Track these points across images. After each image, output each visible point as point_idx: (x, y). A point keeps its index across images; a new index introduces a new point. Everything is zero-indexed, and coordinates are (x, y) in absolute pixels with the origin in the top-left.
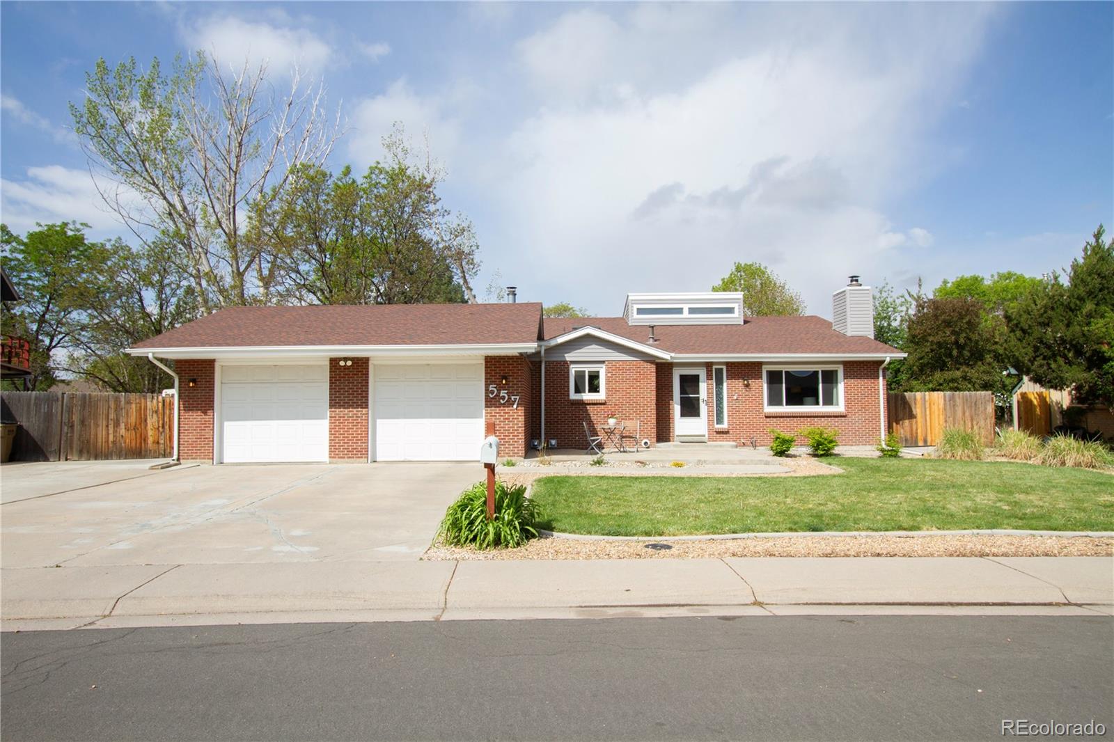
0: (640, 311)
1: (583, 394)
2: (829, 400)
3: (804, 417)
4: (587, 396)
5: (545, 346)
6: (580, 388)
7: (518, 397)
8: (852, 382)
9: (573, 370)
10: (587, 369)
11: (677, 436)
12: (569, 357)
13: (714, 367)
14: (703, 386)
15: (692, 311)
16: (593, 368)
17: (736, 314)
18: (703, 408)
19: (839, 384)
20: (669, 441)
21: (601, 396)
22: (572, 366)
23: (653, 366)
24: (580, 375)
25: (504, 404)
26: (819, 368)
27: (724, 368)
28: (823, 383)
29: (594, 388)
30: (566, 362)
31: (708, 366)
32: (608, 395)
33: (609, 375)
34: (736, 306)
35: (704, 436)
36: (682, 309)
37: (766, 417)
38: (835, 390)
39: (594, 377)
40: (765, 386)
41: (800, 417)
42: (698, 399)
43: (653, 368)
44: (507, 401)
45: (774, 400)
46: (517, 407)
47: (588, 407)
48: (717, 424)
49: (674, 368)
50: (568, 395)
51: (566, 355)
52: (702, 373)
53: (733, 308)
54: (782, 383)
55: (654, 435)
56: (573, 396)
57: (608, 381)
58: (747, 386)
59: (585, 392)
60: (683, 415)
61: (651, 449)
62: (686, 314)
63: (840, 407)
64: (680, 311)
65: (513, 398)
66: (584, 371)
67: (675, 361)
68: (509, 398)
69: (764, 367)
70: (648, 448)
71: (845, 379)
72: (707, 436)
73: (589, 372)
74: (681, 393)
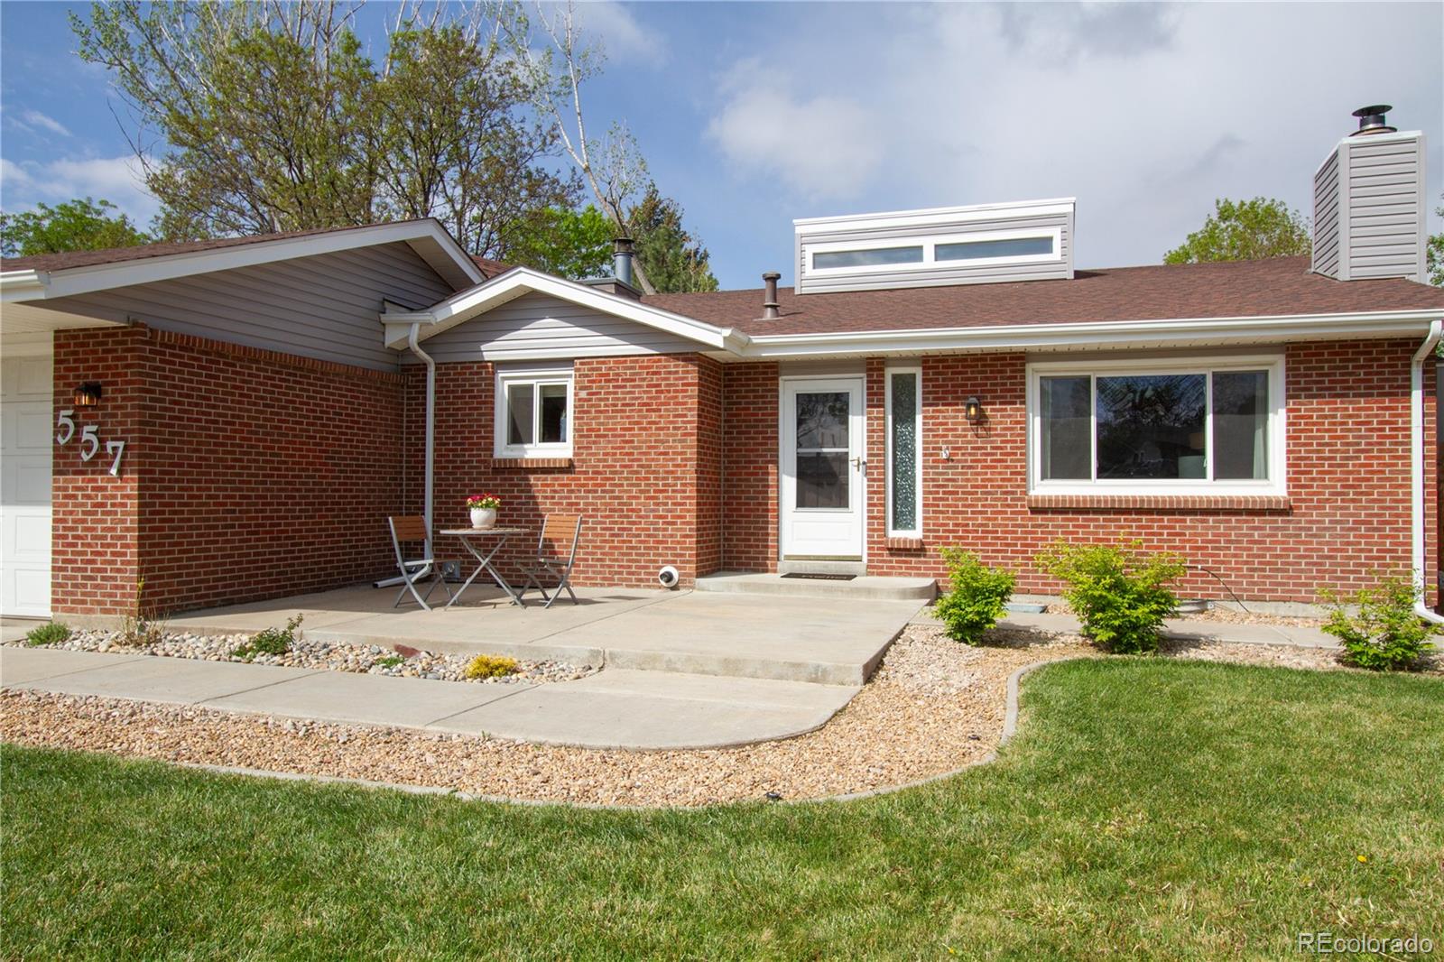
0: (820, 260)
1: (526, 446)
2: (1238, 461)
3: (1149, 512)
4: (537, 451)
5: (423, 325)
6: (521, 430)
7: (121, 444)
8: (1312, 407)
9: (505, 383)
10: (536, 381)
11: (788, 557)
12: (493, 351)
13: (889, 372)
14: (858, 425)
15: (943, 251)
16: (553, 377)
17: (1056, 255)
18: (857, 483)
19: (1271, 415)
20: (766, 571)
21: (560, 451)
22: (501, 374)
23: (691, 368)
24: (520, 396)
25: (92, 463)
26: (1205, 367)
27: (918, 371)
28: (1215, 413)
29: (552, 431)
30: (482, 364)
31: (873, 366)
32: (579, 447)
33: (583, 394)
34: (1055, 233)
35: (858, 559)
36: (921, 248)
37: (1035, 511)
38: (1259, 433)
39: (554, 407)
40: (1035, 425)
41: (1140, 511)
42: (843, 459)
43: (692, 373)
44: (97, 456)
45: (1063, 462)
46: (120, 472)
47: (532, 477)
48: (895, 528)
49: (782, 379)
50: (490, 448)
51: (483, 347)
52: (855, 387)
53: (1051, 239)
54: (1090, 415)
55: (690, 554)
56: (503, 450)
57: (580, 412)
58: (980, 420)
59: (531, 442)
60: (802, 502)
61: (682, 591)
62: (929, 261)
63: (1273, 485)
64: (915, 253)
65: (110, 445)
66: (531, 387)
68: (103, 448)
69: (1030, 367)
70: (674, 588)
71: (1289, 397)
72: (865, 559)
73: (543, 388)
74: (799, 445)
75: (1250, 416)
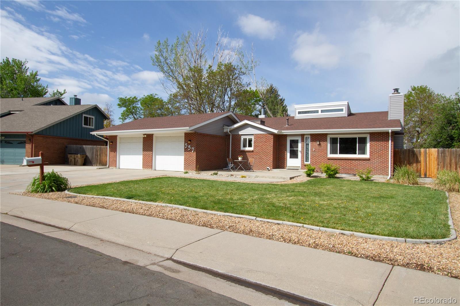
0: (300, 113)
1: (246, 148)
2: (363, 152)
3: (347, 160)
4: (248, 149)
5: (230, 129)
7: (194, 148)
8: (374, 143)
9: (242, 138)
10: (248, 137)
11: (288, 166)
12: (241, 133)
13: (305, 136)
14: (300, 145)
15: (322, 111)
16: (250, 137)
17: (344, 112)
18: (300, 154)
19: (367, 144)
20: (284, 169)
21: (251, 149)
22: (242, 136)
23: (272, 136)
24: (245, 140)
25: (190, 150)
26: (357, 136)
27: (310, 136)
28: (358, 143)
29: (250, 145)
30: (239, 135)
31: (302, 136)
32: (254, 148)
33: (255, 140)
34: (344, 108)
35: (300, 167)
36: (318, 111)
37: (328, 159)
38: (366, 147)
39: (250, 141)
40: (329, 145)
41: (345, 160)
42: (297, 150)
43: (272, 137)
44: (190, 149)
45: (333, 151)
46: (194, 152)
47: (247, 153)
48: (306, 162)
49: (287, 137)
50: (240, 148)
51: (239, 132)
52: (299, 139)
54: (338, 144)
55: (272, 165)
56: (242, 148)
57: (255, 142)
58: (320, 144)
59: (246, 147)
60: (291, 157)
61: (270, 171)
62: (320, 113)
63: (367, 156)
64: (317, 112)
65: (192, 148)
66: (247, 139)
67: (284, 134)
68: (191, 148)
69: (328, 136)
70: (269, 171)
71: (370, 141)
72: (301, 167)
73: (248, 139)
74: (290, 148)
75: (364, 144)
